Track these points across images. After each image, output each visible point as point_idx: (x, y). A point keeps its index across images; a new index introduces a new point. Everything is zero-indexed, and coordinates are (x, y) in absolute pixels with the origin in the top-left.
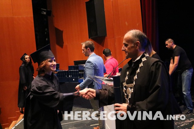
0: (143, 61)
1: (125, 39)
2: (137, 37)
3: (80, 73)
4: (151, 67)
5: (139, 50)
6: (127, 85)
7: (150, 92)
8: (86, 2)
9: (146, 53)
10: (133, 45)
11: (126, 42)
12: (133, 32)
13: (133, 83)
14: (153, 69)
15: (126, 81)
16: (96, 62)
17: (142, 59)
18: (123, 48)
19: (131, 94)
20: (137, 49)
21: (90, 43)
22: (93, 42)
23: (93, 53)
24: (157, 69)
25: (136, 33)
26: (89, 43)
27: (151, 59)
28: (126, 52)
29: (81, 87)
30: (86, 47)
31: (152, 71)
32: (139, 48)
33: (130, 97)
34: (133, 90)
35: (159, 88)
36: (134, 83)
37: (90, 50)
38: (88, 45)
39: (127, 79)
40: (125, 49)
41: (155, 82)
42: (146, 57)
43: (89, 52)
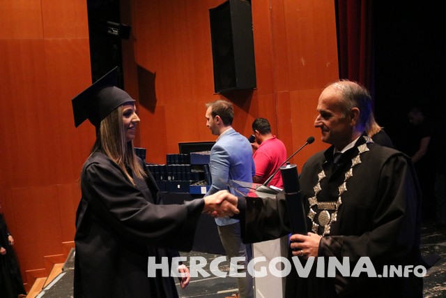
1: (324, 102)
4: (383, 166)
7: (377, 221)
8: (210, 10)
9: (366, 135)
10: (344, 117)
11: (327, 109)
13: (336, 200)
14: (388, 171)
15: (317, 195)
16: (234, 149)
17: (359, 148)
18: (316, 121)
19: (331, 226)
20: (351, 124)
21: (224, 105)
22: (229, 103)
23: (230, 129)
25: (351, 88)
26: (221, 104)
28: (325, 130)
30: (214, 114)
33: (329, 232)
34: (337, 217)
35: (402, 216)
38: (217, 108)
39: (320, 189)
40: (324, 124)
41: (390, 199)
42: (367, 144)
43: (219, 124)
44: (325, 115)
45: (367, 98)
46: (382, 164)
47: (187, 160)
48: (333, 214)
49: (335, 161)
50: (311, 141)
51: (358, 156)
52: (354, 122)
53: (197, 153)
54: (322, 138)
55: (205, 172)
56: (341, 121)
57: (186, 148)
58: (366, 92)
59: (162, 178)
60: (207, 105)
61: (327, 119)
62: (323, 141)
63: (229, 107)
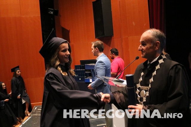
6: (141, 87)
8: (93, 2)
13: (148, 86)
18: (139, 48)
19: (146, 98)
21: (100, 43)
22: (102, 42)
24: (177, 73)
29: (92, 86)
30: (95, 47)
31: (171, 76)
34: (149, 94)
37: (98, 50)
39: (142, 80)
45: (164, 38)
46: (169, 70)
47: (84, 68)
48: (147, 92)
49: (148, 67)
50: (137, 58)
53: (88, 64)
54: (142, 56)
56: (151, 48)
57: (83, 62)
58: (163, 34)
60: (92, 43)
62: (142, 57)
63: (102, 44)
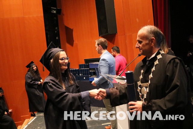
0: (158, 58)
1: (139, 36)
2: (153, 33)
3: (90, 71)
5: (154, 47)
6: (142, 84)
9: (161, 50)
10: (148, 42)
11: (140, 39)
12: (148, 29)
15: (141, 80)
17: (157, 56)
18: (136, 45)
20: (152, 46)
23: (106, 51)
25: (151, 29)
27: (167, 56)
28: (140, 49)
32: (155, 45)
33: (146, 97)
35: (178, 87)
36: (149, 82)
38: (100, 42)
40: (140, 46)
42: (161, 54)
43: (100, 49)
44: (140, 42)
46: (167, 64)
47: (88, 66)
51: (157, 60)
52: (153, 44)
55: (96, 71)
56: (146, 44)
57: (87, 61)
59: (77, 75)
61: (140, 44)
